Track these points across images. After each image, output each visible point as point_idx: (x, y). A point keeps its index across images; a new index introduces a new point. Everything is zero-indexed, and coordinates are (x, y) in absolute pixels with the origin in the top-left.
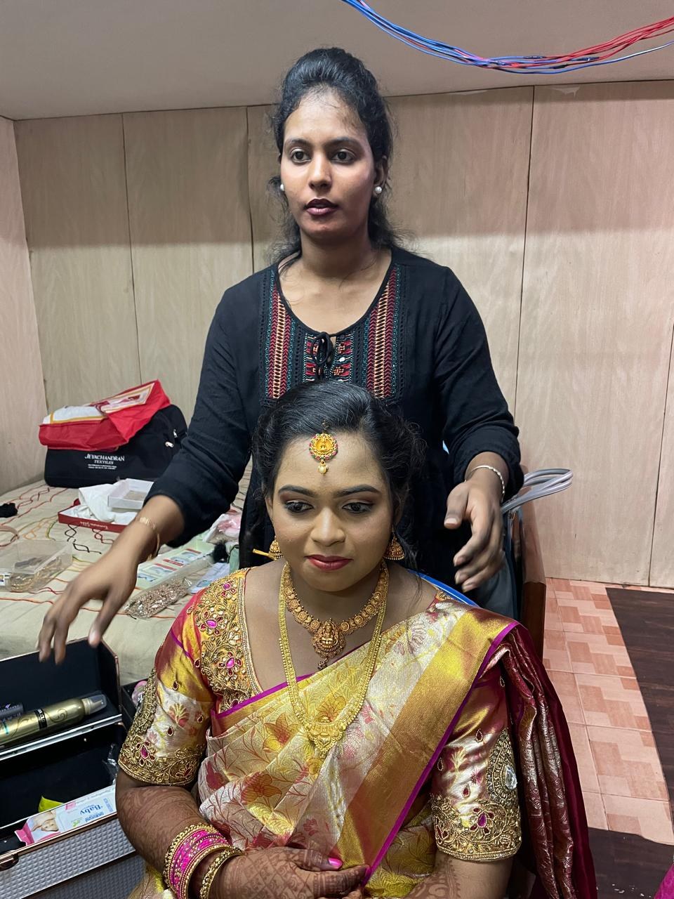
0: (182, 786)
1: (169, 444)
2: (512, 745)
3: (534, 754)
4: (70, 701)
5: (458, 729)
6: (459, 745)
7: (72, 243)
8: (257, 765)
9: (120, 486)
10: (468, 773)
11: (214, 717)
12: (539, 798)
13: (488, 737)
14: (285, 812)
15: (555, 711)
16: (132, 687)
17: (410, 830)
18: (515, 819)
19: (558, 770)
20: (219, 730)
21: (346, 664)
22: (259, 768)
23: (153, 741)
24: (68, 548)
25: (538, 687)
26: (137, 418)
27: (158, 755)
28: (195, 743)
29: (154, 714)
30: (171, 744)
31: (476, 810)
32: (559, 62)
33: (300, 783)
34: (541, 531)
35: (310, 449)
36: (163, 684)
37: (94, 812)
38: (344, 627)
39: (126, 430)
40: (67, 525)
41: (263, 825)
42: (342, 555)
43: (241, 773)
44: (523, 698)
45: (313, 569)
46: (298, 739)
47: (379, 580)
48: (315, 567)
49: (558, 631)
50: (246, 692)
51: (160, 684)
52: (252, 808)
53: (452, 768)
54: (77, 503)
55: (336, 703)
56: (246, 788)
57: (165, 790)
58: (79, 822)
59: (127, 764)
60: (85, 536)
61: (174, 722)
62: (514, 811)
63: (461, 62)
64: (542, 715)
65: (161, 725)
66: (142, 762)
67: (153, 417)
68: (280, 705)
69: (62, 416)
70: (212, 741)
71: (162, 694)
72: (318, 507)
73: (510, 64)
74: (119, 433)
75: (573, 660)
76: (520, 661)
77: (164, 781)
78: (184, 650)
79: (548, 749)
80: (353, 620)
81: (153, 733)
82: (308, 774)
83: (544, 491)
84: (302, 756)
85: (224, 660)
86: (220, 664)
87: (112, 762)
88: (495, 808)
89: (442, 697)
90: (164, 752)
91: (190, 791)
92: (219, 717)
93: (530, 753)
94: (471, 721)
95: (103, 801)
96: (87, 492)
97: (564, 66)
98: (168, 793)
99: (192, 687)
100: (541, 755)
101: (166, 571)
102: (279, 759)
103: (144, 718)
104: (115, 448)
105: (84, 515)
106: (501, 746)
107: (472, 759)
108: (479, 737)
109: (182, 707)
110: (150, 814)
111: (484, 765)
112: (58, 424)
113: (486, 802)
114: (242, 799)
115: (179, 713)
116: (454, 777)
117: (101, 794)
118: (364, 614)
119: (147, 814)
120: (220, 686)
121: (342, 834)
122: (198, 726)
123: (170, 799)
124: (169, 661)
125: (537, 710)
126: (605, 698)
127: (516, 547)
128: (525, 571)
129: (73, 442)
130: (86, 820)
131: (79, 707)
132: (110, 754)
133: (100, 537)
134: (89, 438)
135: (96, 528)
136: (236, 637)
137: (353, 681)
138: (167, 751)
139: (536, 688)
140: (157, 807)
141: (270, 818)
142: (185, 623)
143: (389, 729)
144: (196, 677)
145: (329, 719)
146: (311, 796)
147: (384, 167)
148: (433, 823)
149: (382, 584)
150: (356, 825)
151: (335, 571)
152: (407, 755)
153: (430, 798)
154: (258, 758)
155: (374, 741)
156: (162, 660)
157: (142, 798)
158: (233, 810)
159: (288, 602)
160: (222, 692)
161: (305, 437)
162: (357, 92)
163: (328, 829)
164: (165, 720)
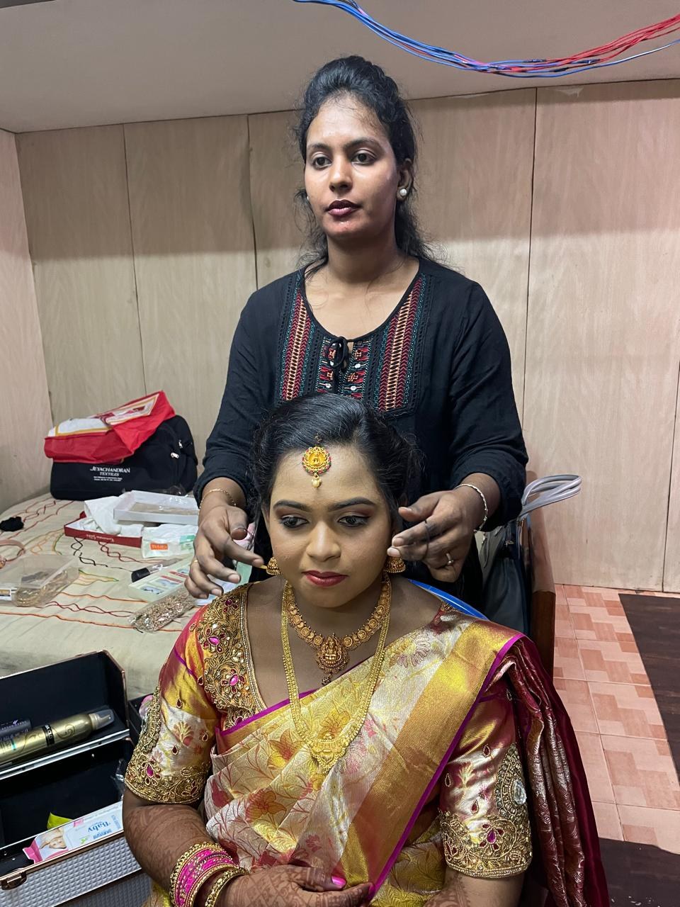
0: (188, 805)
1: (175, 455)
2: (520, 759)
3: (542, 767)
4: (78, 715)
5: (464, 744)
6: (466, 760)
7: (75, 256)
8: (263, 783)
9: (125, 498)
10: (476, 789)
11: (218, 735)
12: (549, 813)
13: (495, 752)
14: (290, 830)
15: (563, 725)
16: (139, 702)
17: (419, 846)
18: (525, 835)
19: (567, 784)
20: (223, 747)
21: (350, 679)
22: (264, 785)
23: (158, 760)
24: (75, 561)
25: (545, 700)
26: (142, 430)
27: (164, 773)
28: (200, 762)
29: (158, 732)
30: (176, 762)
31: (485, 826)
32: (560, 65)
33: (304, 800)
34: (551, 539)
35: (303, 464)
36: (167, 702)
37: (102, 829)
38: (348, 642)
39: (131, 441)
40: (73, 538)
41: (268, 843)
42: (336, 570)
43: (246, 790)
44: (530, 712)
45: (311, 586)
46: (301, 756)
47: (381, 593)
48: (312, 583)
49: (570, 639)
50: (250, 710)
51: (164, 703)
52: (257, 826)
53: (460, 784)
54: (83, 515)
55: (340, 717)
56: (250, 806)
57: (171, 809)
58: (86, 839)
59: (133, 782)
60: (91, 549)
61: (179, 741)
62: (524, 826)
63: (460, 67)
64: (550, 729)
65: (166, 743)
66: (148, 781)
67: (157, 428)
68: (282, 722)
69: (67, 428)
70: (216, 759)
71: (167, 712)
72: (312, 522)
73: (510, 68)
74: (124, 444)
75: (586, 668)
76: (526, 674)
77: (170, 800)
78: (187, 668)
79: (557, 763)
80: (357, 634)
81: (158, 751)
82: (312, 790)
83: (552, 498)
84: (306, 772)
85: (228, 677)
86: (223, 682)
87: (120, 777)
88: (505, 823)
89: (446, 709)
90: (169, 771)
91: (196, 809)
92: (223, 734)
93: (538, 768)
94: (478, 736)
95: (110, 818)
96: (92, 505)
97: (564, 69)
98: (175, 812)
99: (196, 705)
100: (550, 769)
101: (173, 584)
102: (283, 775)
103: (149, 736)
104: (121, 460)
105: (90, 528)
106: (509, 761)
107: (480, 774)
108: (487, 752)
109: (187, 725)
110: (156, 834)
111: (493, 780)
112: (63, 437)
113: (496, 818)
114: (247, 816)
115: (184, 732)
116: (462, 793)
117: (108, 811)
118: (367, 629)
119: (153, 834)
120: (224, 703)
121: (346, 850)
122: (203, 744)
123: (175, 818)
124: (172, 679)
125: (545, 724)
126: (619, 706)
127: (526, 555)
128: (534, 580)
129: (78, 454)
130: (95, 837)
131: (87, 723)
132: (118, 769)
133: (106, 550)
134: (94, 450)
135: (102, 541)
136: (239, 654)
137: (357, 695)
138: (173, 770)
139: (543, 701)
140: (163, 826)
141: (274, 836)
142: (188, 641)
143: (392, 742)
144: (200, 695)
145: (332, 735)
146: (313, 813)
147: (409, 170)
148: (442, 840)
149: (385, 597)
150: (360, 841)
151: (330, 587)
152: (412, 770)
153: (438, 814)
154: (263, 776)
155: (378, 755)
156: (166, 679)
157: (148, 817)
158: (238, 828)
159: (290, 619)
160: (226, 709)
161: (298, 452)
162: (375, 95)
163: (331, 846)
164: (170, 739)
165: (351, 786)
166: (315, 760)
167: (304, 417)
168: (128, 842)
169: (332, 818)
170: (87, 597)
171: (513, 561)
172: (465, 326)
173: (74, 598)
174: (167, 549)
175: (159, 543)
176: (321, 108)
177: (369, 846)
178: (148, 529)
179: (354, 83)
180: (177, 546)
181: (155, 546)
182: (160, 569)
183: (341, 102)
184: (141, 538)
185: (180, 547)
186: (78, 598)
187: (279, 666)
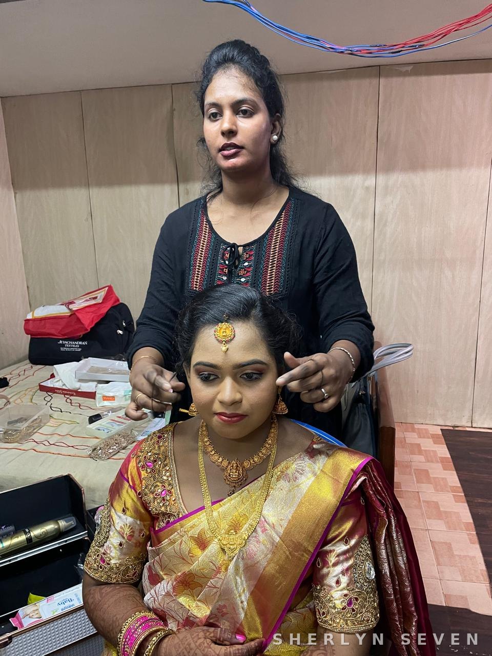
0: (131, 584)
1: (120, 332)
2: (371, 547)
3: (387, 553)
4: (49, 522)
5: (330, 536)
6: (332, 548)
7: (46, 187)
8: (185, 567)
9: (84, 363)
10: (339, 568)
11: (152, 533)
12: (391, 585)
13: (353, 542)
14: (205, 601)
15: (402, 522)
16: (94, 511)
17: (298, 611)
18: (374, 601)
19: (405, 564)
20: (156, 542)
21: (248, 491)
22: (186, 569)
23: (108, 552)
24: (46, 410)
25: (388, 504)
26: (96, 313)
27: (113, 562)
28: (139, 552)
29: (109, 532)
30: (122, 553)
31: (346, 595)
32: (396, 49)
33: (216, 579)
34: (392, 389)
35: (215, 335)
36: (115, 509)
37: (68, 604)
38: (246, 464)
39: (88, 322)
40: (45, 393)
41: (189, 611)
42: (240, 412)
43: (173, 573)
44: (378, 513)
45: (220, 423)
46: (213, 547)
47: (271, 429)
48: (221, 421)
49: (406, 462)
50: (175, 514)
51: (113, 510)
52: (181, 599)
53: (328, 566)
54: (53, 376)
55: (241, 519)
56: (176, 584)
57: (118, 587)
58: (56, 611)
59: (90, 568)
60: (58, 401)
61: (124, 538)
62: (373, 595)
63: (324, 49)
64: (392, 525)
65: (114, 540)
66: (101, 567)
67: (107, 312)
68: (199, 523)
69: (40, 312)
70: (151, 550)
71: (115, 517)
72: (222, 377)
73: (360, 51)
74: (82, 324)
75: (418, 482)
76: (375, 486)
77: (117, 581)
78: (129, 485)
79: (397, 549)
80: (253, 459)
81: (108, 546)
82: (221, 572)
83: (393, 360)
84: (217, 559)
85: (159, 491)
86: (156, 494)
88: (360, 593)
89: (318, 512)
90: (116, 560)
91: (136, 587)
92: (156, 532)
93: (384, 553)
94: (340, 530)
95: (73, 596)
96: (60, 369)
97: (399, 52)
99: (136, 511)
100: (392, 554)
101: (118, 425)
102: (200, 561)
103: (102, 535)
104: (80, 335)
105: (58, 385)
106: (362, 548)
107: (341, 558)
108: (346, 542)
109: (130, 526)
110: (107, 606)
111: (351, 562)
112: (38, 319)
113: (353, 590)
114: (174, 592)
115: (127, 531)
116: (329, 571)
117: (72, 590)
118: (260, 454)
119: (105, 605)
120: (156, 510)
121: (246, 615)
122: (141, 540)
123: (121, 594)
124: (119, 493)
125: (388, 521)
126: (441, 509)
127: (374, 401)
128: (380, 418)
129: (48, 331)
130: (62, 610)
131: (56, 527)
132: (79, 560)
133: (70, 401)
134: (60, 329)
135: (67, 394)
136: (168, 474)
137: (253, 503)
138: (119, 559)
139: (387, 505)
140: (112, 600)
141: (194, 606)
142: (130, 465)
143: (279, 537)
144: (139, 504)
145: (235, 532)
146: (222, 588)
147: (279, 121)
148: (314, 606)
149: (274, 431)
150: (255, 608)
151: (235, 424)
152: (293, 556)
153: (311, 587)
154: (185, 562)
155: (269, 546)
156: (114, 492)
157: (101, 594)
158: (167, 600)
159: (205, 448)
160: (158, 514)
161: (211, 326)
162: (253, 67)
163: (235, 612)
164: (117, 536)
165: (250, 569)
166: (223, 550)
167: (216, 301)
168: (86, 612)
169: (236, 592)
170: (55, 435)
171: (365, 405)
172: (323, 234)
173: (46, 436)
174: (114, 400)
175: (109, 395)
176: (214, 77)
177: (262, 612)
178: (100, 385)
179: (238, 59)
180: (122, 397)
181: (106, 398)
182: (110, 414)
183: (228, 72)
184: (96, 392)
185: (124, 398)
186: (49, 436)
187: (197, 482)
